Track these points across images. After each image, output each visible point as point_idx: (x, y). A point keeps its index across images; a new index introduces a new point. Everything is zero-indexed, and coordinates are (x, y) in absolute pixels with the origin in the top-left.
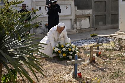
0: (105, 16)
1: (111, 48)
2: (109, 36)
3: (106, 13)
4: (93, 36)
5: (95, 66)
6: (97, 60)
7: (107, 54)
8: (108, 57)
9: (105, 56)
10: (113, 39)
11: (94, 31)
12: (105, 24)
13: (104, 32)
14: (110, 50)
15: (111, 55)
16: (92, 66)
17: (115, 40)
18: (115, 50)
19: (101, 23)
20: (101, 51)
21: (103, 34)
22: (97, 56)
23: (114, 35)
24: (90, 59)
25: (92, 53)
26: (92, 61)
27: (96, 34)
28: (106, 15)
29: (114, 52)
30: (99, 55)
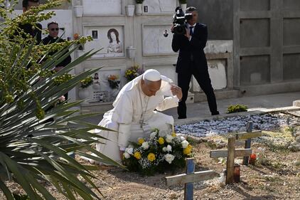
0: (266, 59)
1: (283, 143)
2: (277, 112)
3: (269, 50)
4: (236, 111)
5: (239, 190)
6: (247, 174)
7: (273, 158)
8: (276, 167)
9: (266, 164)
10: (288, 121)
11: (238, 97)
12: (267, 78)
13: (265, 100)
14: (281, 148)
15: (284, 163)
16: (232, 191)
17: (295, 122)
18: (293, 150)
19: (255, 77)
20: (258, 151)
21: (263, 106)
22: (245, 163)
23: (292, 110)
24: (226, 173)
25: (232, 155)
26: (233, 178)
27: (243, 107)
28: (269, 55)
29: (290, 155)
30: (250, 161)
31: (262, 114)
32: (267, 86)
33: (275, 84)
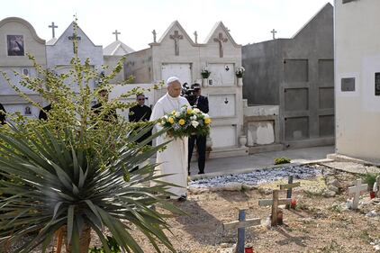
0: (306, 120)
1: (317, 190)
2: (315, 164)
3: (308, 113)
4: (281, 163)
5: (282, 232)
6: (288, 218)
7: (310, 203)
8: (312, 211)
9: (304, 208)
10: (323, 171)
11: (284, 150)
12: (306, 135)
13: (304, 152)
14: (316, 195)
15: (318, 208)
16: (277, 233)
17: (328, 172)
18: (326, 196)
19: (297, 134)
20: (297, 198)
21: (303, 158)
22: (287, 207)
23: (326, 162)
24: (271, 217)
25: (276, 203)
26: (277, 221)
27: (286, 159)
28: (308, 117)
29: (324, 201)
30: (291, 207)
31: (302, 165)
32: (307, 141)
33: (313, 140)
